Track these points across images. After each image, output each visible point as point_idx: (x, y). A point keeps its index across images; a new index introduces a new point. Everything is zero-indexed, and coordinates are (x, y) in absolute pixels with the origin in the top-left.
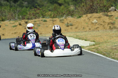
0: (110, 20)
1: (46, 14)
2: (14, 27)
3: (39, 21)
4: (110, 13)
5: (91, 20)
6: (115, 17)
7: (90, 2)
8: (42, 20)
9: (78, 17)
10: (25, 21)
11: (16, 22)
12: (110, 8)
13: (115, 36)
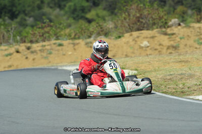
0: (171, 41)
1: (62, 33)
2: (7, 56)
3: (50, 45)
4: (170, 30)
5: (139, 42)
6: (179, 36)
7: (136, 12)
8: (55, 44)
9: (116, 38)
10: (26, 46)
11: (11, 47)
12: (171, 21)
13: (172, 62)
